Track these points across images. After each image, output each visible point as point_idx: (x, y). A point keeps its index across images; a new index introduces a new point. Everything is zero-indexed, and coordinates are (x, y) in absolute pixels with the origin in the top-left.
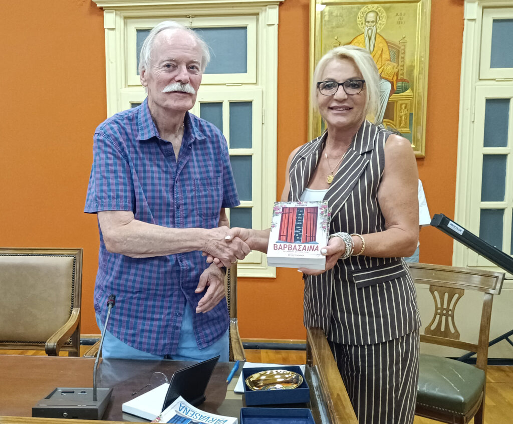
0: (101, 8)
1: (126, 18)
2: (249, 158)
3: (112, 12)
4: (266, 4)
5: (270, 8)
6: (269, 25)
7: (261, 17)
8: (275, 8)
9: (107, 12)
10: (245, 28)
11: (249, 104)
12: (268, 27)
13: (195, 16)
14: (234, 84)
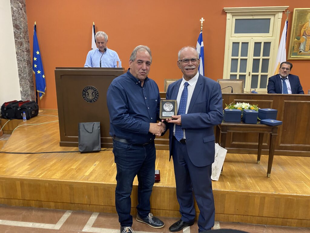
0: (226, 12)
1: (233, 15)
3: (230, 14)
4: (278, 12)
6: (279, 18)
7: (276, 16)
8: (282, 13)
10: (270, 19)
11: (270, 43)
13: (255, 15)
14: (265, 37)
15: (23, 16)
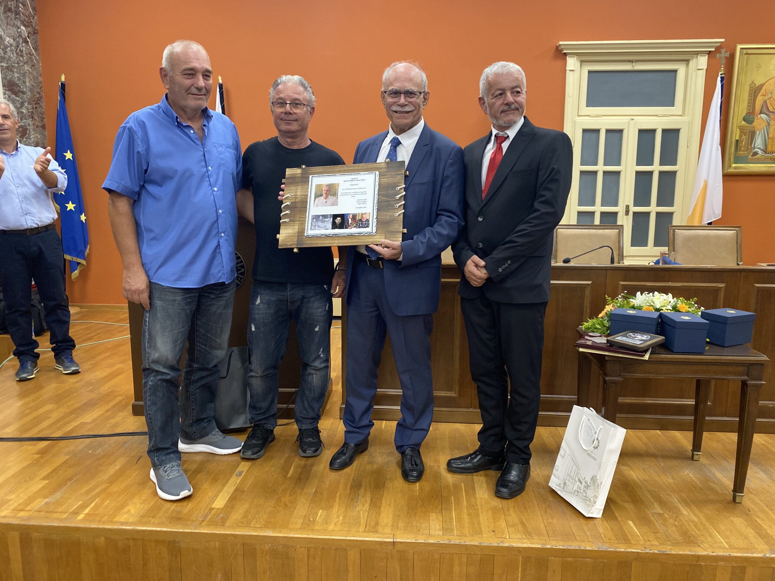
0: (565, 54)
1: (582, 62)
2: (674, 173)
3: (574, 57)
4: (697, 53)
5: (700, 56)
6: (698, 69)
7: (692, 63)
8: (705, 56)
9: (569, 57)
10: (675, 71)
11: (677, 131)
12: (698, 71)
13: (637, 61)
14: (664, 116)
15: (31, 58)
